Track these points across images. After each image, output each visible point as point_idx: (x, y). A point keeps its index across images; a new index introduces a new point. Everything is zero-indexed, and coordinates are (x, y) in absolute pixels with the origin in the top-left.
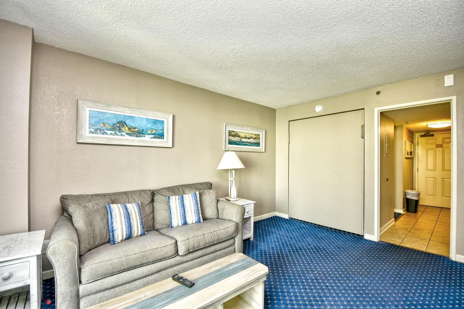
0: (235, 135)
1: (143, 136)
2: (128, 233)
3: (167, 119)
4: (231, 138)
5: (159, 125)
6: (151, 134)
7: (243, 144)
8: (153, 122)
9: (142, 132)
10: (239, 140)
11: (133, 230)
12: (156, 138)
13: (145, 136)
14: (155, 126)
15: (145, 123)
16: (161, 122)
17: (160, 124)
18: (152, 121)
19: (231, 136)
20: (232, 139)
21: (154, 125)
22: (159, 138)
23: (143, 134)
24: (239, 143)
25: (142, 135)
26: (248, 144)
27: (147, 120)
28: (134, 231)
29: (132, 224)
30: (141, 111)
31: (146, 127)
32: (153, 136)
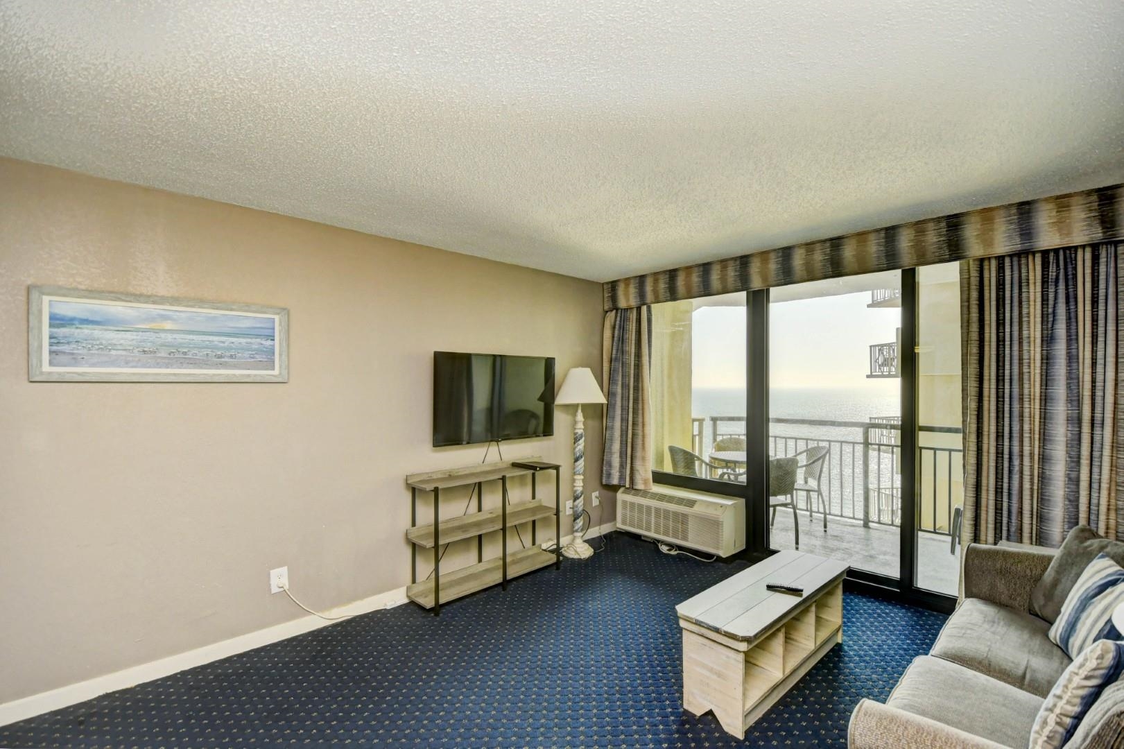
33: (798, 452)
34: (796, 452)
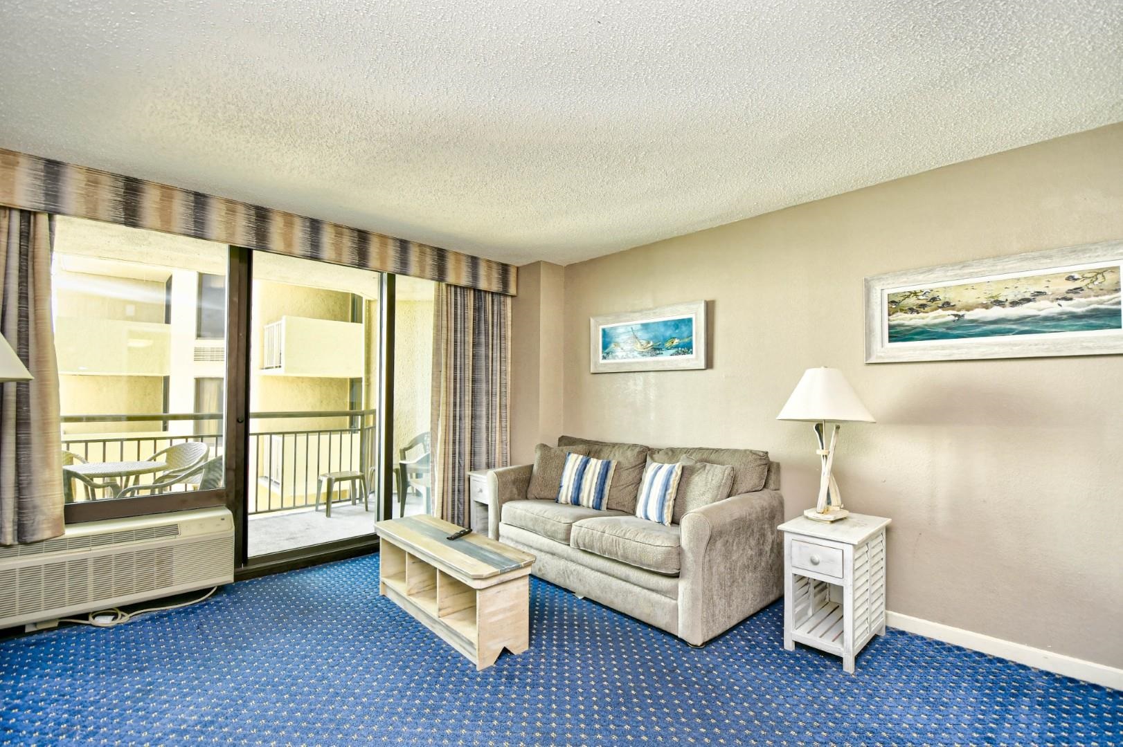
0: (923, 306)
1: (659, 354)
2: (573, 496)
3: (696, 315)
4: (903, 319)
5: (684, 328)
6: (672, 348)
7: (978, 330)
8: (674, 326)
9: (658, 347)
10: (952, 318)
11: (581, 495)
12: (680, 354)
13: (663, 352)
14: (677, 331)
15: (662, 329)
16: (687, 322)
17: (686, 325)
18: (673, 323)
19: (902, 310)
20: (907, 323)
21: (676, 329)
22: (684, 353)
23: (659, 349)
24: (948, 329)
25: (658, 352)
26: (1014, 327)
27: (665, 323)
28: (583, 497)
29: (583, 486)
30: (654, 311)
31: (663, 336)
32: (673, 351)
33: (158, 452)
34: (155, 452)
